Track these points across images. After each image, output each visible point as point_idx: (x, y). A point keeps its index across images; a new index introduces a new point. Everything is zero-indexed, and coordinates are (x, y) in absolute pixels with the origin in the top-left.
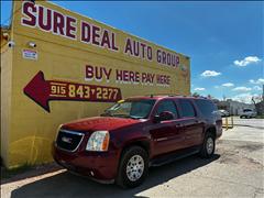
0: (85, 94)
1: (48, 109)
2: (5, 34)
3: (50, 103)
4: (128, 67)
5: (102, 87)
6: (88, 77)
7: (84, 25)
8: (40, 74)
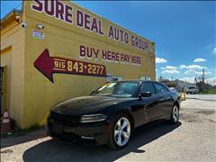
0: (79, 69)
1: (52, 80)
2: (17, 17)
3: (54, 75)
4: (111, 49)
5: (92, 64)
6: (82, 55)
7: (79, 12)
8: (46, 52)
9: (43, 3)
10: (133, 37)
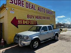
0: (27, 23)
1: (18, 27)
2: (5, 6)
4: (39, 15)
6: (28, 18)
8: (15, 18)
10: (47, 10)
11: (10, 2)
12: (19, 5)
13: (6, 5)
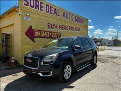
0: (47, 35)
1: (34, 41)
3: (35, 39)
7: (47, 5)
9: (29, 1)
11: (25, 4)
12: (36, 8)
13: (18, 7)
